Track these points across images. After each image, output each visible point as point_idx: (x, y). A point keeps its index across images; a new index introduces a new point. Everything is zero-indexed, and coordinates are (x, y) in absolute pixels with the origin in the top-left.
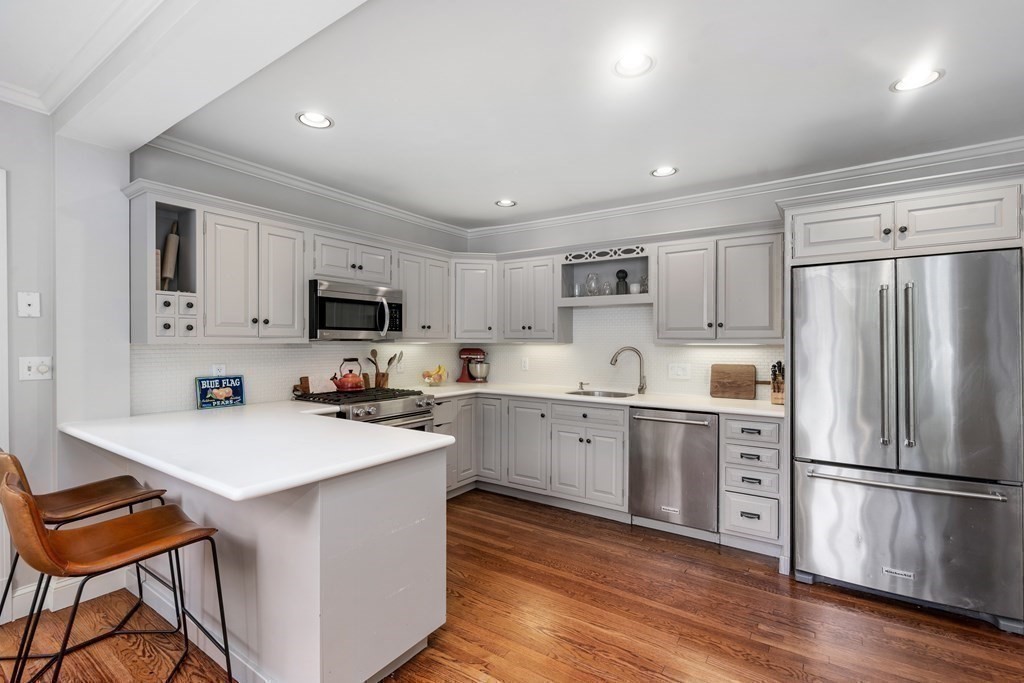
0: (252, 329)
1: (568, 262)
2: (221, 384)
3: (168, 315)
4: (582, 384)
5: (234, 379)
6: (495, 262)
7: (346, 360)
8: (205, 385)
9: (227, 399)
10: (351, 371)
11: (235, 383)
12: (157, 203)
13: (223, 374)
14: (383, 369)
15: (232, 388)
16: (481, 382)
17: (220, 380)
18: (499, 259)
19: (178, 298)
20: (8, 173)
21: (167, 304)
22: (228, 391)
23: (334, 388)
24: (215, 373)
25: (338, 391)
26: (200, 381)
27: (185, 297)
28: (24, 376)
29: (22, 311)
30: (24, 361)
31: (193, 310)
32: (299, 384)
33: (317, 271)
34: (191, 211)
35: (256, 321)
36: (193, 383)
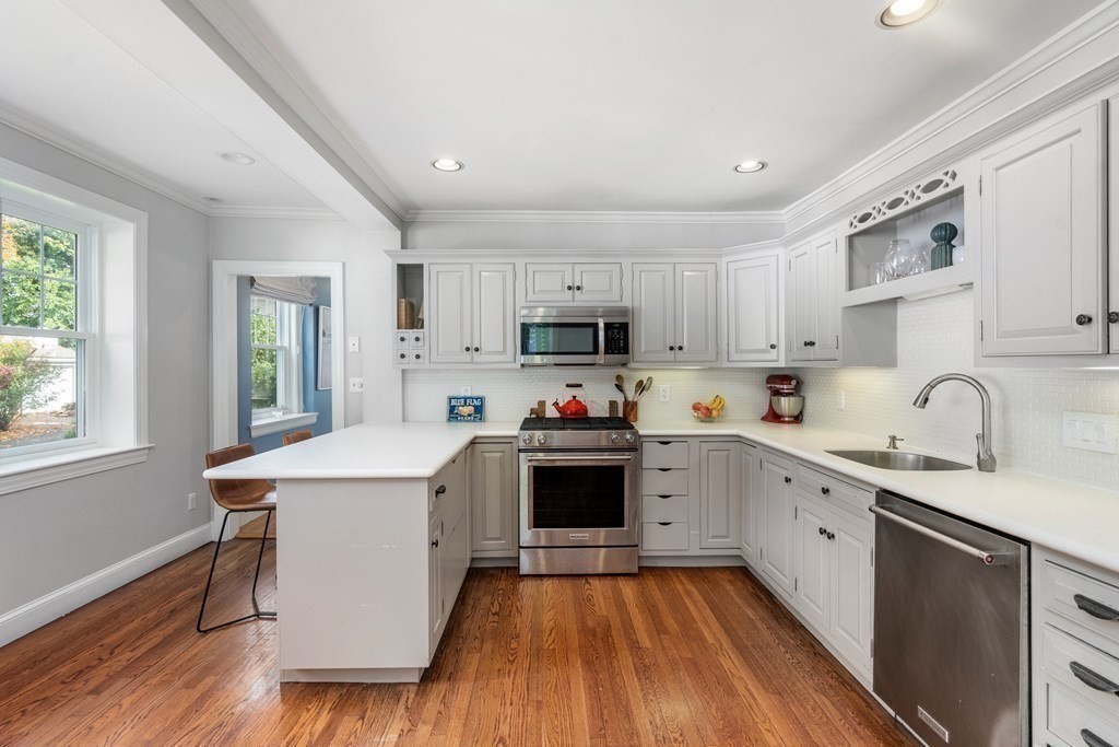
0: (467, 356)
1: (854, 231)
2: (465, 402)
3: (403, 347)
4: (893, 439)
5: (477, 399)
6: (781, 251)
7: (568, 386)
8: (454, 403)
9: (469, 415)
10: (574, 397)
11: (477, 403)
12: (398, 265)
13: (469, 395)
14: (631, 396)
15: (475, 406)
16: (789, 422)
17: (465, 399)
18: (786, 244)
19: (411, 334)
20: (344, 264)
21: (402, 339)
22: (471, 409)
23: (558, 415)
24: (463, 394)
25: (560, 418)
27: (415, 333)
28: (352, 389)
29: (351, 349)
30: (352, 381)
31: (420, 343)
32: (536, 406)
33: (529, 298)
34: (421, 266)
35: (468, 349)
36: (446, 401)
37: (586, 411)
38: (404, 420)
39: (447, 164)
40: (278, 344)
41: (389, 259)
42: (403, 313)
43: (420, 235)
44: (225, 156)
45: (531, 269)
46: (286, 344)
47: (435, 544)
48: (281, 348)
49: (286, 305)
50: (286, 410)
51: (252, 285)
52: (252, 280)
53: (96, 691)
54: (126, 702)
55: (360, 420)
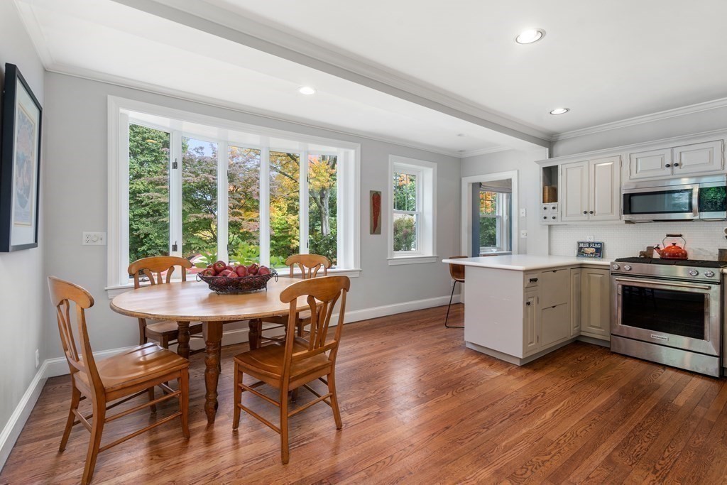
0: (586, 217)
2: (589, 245)
3: (546, 213)
5: (598, 244)
7: (668, 236)
8: (581, 245)
9: (591, 253)
10: (674, 244)
11: (598, 246)
12: (544, 168)
13: (592, 241)
15: (596, 248)
17: (589, 243)
19: (550, 205)
20: (517, 171)
21: (545, 208)
22: (592, 250)
24: (588, 241)
26: (579, 243)
27: (553, 205)
28: (522, 236)
29: (522, 215)
30: (522, 232)
31: (556, 210)
32: (645, 250)
33: (632, 177)
34: (557, 166)
35: (585, 212)
36: (576, 244)
37: (686, 254)
38: (550, 254)
39: (559, 111)
40: (497, 215)
41: (538, 165)
42: (547, 194)
43: (559, 148)
44: (460, 135)
45: (634, 157)
46: (501, 215)
47: (528, 304)
48: (498, 217)
49: (501, 194)
50: (499, 249)
51: (480, 186)
52: (481, 184)
53: (414, 331)
54: (420, 336)
55: (525, 253)
